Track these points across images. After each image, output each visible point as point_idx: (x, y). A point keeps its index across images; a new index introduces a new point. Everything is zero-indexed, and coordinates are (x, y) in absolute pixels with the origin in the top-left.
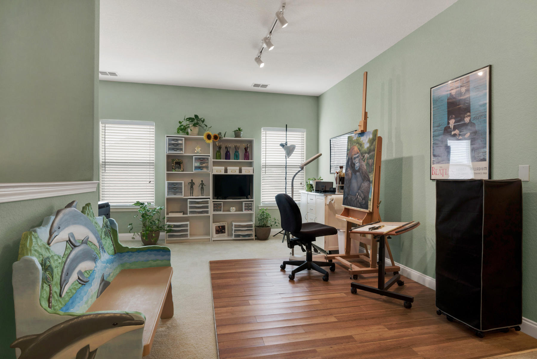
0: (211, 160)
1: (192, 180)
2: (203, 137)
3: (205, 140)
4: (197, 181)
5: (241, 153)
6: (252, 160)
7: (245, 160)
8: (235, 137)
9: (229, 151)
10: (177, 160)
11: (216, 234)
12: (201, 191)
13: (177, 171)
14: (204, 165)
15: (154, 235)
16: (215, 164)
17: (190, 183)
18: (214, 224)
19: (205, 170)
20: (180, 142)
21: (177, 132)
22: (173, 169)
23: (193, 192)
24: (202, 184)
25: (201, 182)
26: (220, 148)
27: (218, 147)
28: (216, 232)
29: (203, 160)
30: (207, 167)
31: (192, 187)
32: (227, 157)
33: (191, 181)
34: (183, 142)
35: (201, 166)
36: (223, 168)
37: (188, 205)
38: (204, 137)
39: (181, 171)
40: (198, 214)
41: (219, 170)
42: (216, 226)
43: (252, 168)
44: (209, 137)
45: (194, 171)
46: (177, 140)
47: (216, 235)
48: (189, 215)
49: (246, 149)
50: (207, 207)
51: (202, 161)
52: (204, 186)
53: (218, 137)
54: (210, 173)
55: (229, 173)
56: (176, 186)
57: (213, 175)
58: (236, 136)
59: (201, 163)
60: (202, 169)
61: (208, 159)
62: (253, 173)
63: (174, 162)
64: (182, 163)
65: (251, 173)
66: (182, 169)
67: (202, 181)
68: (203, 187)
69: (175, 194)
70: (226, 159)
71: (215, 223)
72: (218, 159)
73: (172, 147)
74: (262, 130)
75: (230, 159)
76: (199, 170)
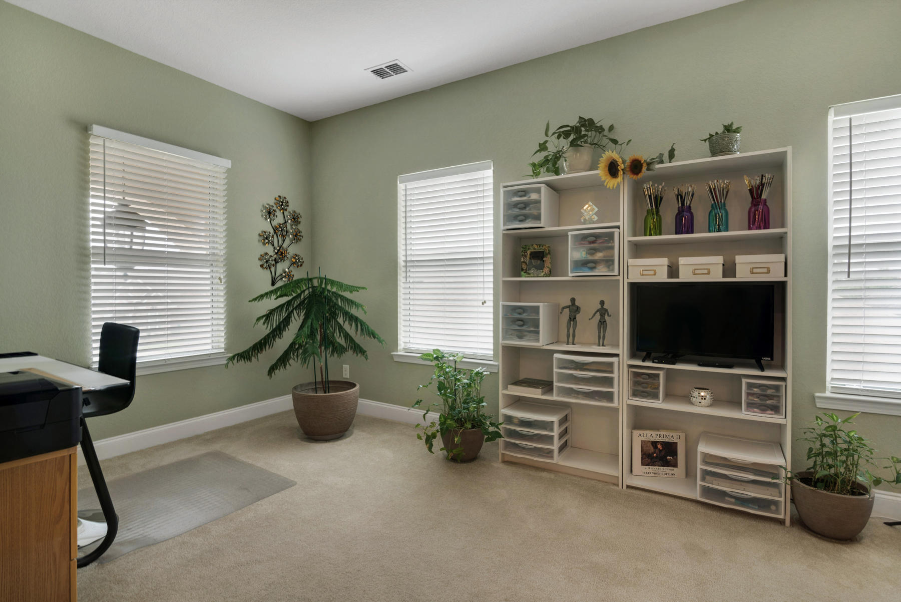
0: (624, 236)
1: (573, 300)
2: (598, 174)
4: (589, 304)
5: (738, 209)
6: (783, 225)
7: (750, 229)
8: (710, 156)
9: (689, 207)
10: (536, 247)
11: (643, 464)
12: (599, 333)
13: (532, 275)
14: (599, 256)
16: (638, 250)
17: (568, 307)
18: (636, 433)
19: (601, 270)
20: (534, 196)
21: (532, 174)
22: (522, 270)
23: (574, 331)
24: (603, 311)
25: (599, 306)
26: (657, 200)
27: (650, 197)
28: (642, 459)
29: (595, 241)
30: (609, 262)
31: (572, 319)
32: (684, 223)
33: (570, 304)
34: (540, 197)
35: (590, 258)
36: (664, 261)
37: (555, 370)
38: (601, 172)
39: (542, 274)
40: (583, 399)
41: (651, 270)
42: (643, 439)
43: (781, 257)
44: (613, 170)
45: (570, 274)
46: (525, 192)
47: (644, 467)
48: (555, 397)
49: (756, 194)
50: (609, 382)
51: (593, 242)
52: (606, 317)
53: (641, 165)
54: (618, 281)
55: (685, 276)
56: (524, 316)
57: (628, 283)
58: (713, 152)
59: (593, 251)
60: (592, 269)
61: (611, 236)
62: (786, 275)
63: (529, 252)
64: (549, 253)
65: (776, 276)
66: (546, 270)
67: (602, 303)
69: (520, 337)
70: (677, 233)
71: (641, 432)
72: (650, 235)
73: (517, 211)
74: (831, 118)
75: (692, 232)
76: (586, 269)
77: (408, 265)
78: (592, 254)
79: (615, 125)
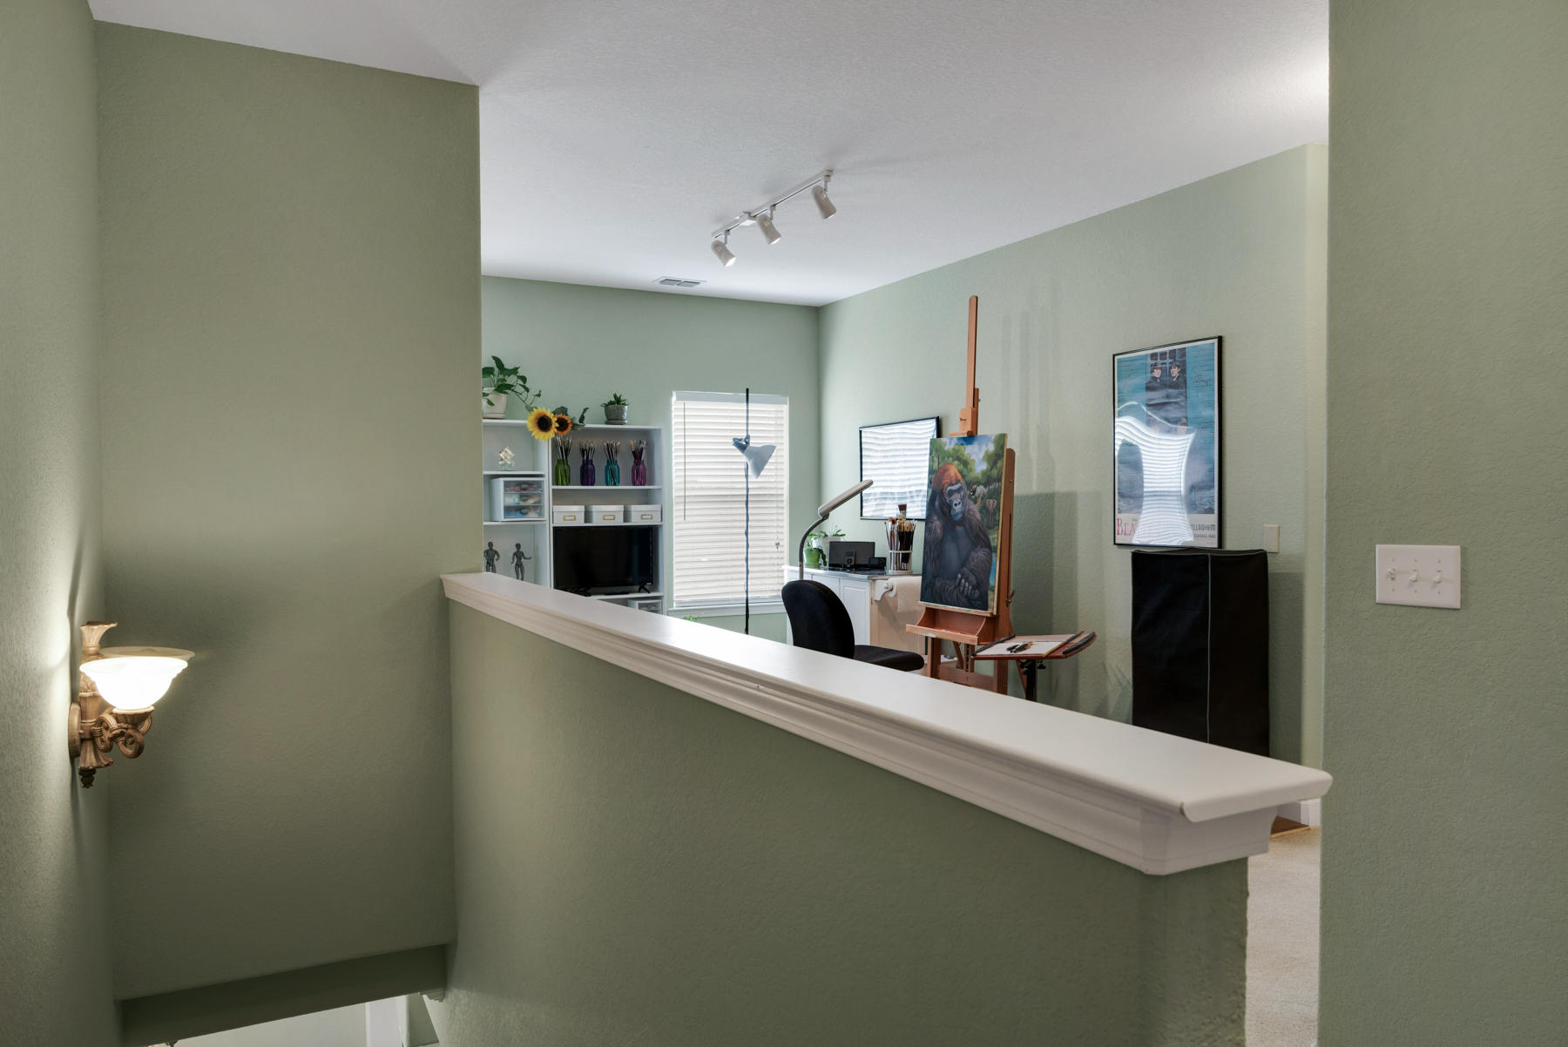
0: (548, 486)
1: (491, 545)
2: (527, 424)
3: (532, 432)
5: (625, 464)
6: (653, 483)
7: (634, 485)
8: (606, 423)
9: (591, 461)
12: (517, 576)
14: (531, 502)
16: (559, 497)
17: (487, 551)
19: (532, 516)
24: (519, 555)
25: (516, 551)
26: (566, 451)
27: (561, 448)
29: (525, 487)
30: (537, 507)
31: (491, 564)
32: (587, 477)
33: (488, 548)
35: (522, 504)
36: (581, 508)
38: (529, 422)
41: (571, 515)
43: (656, 507)
44: (543, 423)
45: (501, 519)
49: (637, 455)
51: (525, 490)
52: (523, 560)
53: (567, 425)
54: (546, 525)
55: (597, 521)
57: (554, 528)
58: (609, 420)
59: (523, 497)
60: (524, 514)
61: (540, 484)
62: (659, 520)
67: (518, 546)
68: (521, 564)
70: (583, 484)
72: (562, 484)
74: (674, 399)
75: (592, 485)
76: (518, 514)
78: (524, 501)
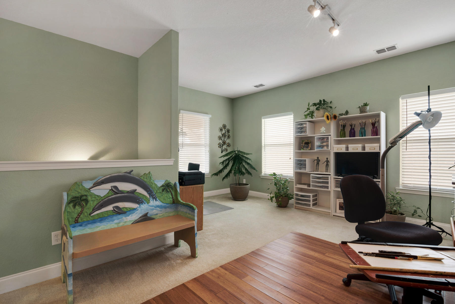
0: (332, 138)
1: (318, 158)
2: (324, 119)
3: (326, 121)
5: (369, 129)
6: (380, 135)
7: (372, 136)
8: (360, 113)
9: (354, 129)
10: (306, 141)
11: (340, 209)
12: (326, 168)
13: (304, 150)
14: (325, 144)
15: (280, 199)
16: (338, 142)
17: (317, 160)
18: (338, 200)
19: (325, 148)
20: (304, 125)
21: (305, 118)
22: (302, 148)
23: (318, 167)
25: (326, 160)
26: (344, 126)
27: (341, 125)
28: (339, 208)
29: (324, 139)
30: (327, 146)
31: (318, 164)
32: (352, 134)
33: (317, 159)
34: (306, 125)
35: (321, 145)
36: (344, 146)
37: (311, 179)
38: (325, 118)
39: (308, 150)
40: (320, 188)
42: (340, 202)
43: (378, 145)
44: (328, 118)
45: (315, 150)
46: (302, 124)
47: (340, 210)
48: (311, 188)
49: (373, 124)
50: (327, 183)
51: (322, 140)
53: (336, 116)
54: (330, 151)
55: (350, 150)
56: (302, 162)
57: (333, 152)
58: (361, 112)
60: (322, 148)
61: (328, 138)
62: (380, 150)
63: (304, 143)
64: (311, 143)
65: (377, 150)
66: (309, 148)
67: (327, 158)
68: (328, 164)
69: (300, 169)
70: (350, 137)
71: (339, 199)
72: (342, 137)
73: (299, 130)
74: (400, 100)
75: (355, 137)
76: (320, 148)
77: (265, 146)
78: (322, 144)
79: (332, 101)
